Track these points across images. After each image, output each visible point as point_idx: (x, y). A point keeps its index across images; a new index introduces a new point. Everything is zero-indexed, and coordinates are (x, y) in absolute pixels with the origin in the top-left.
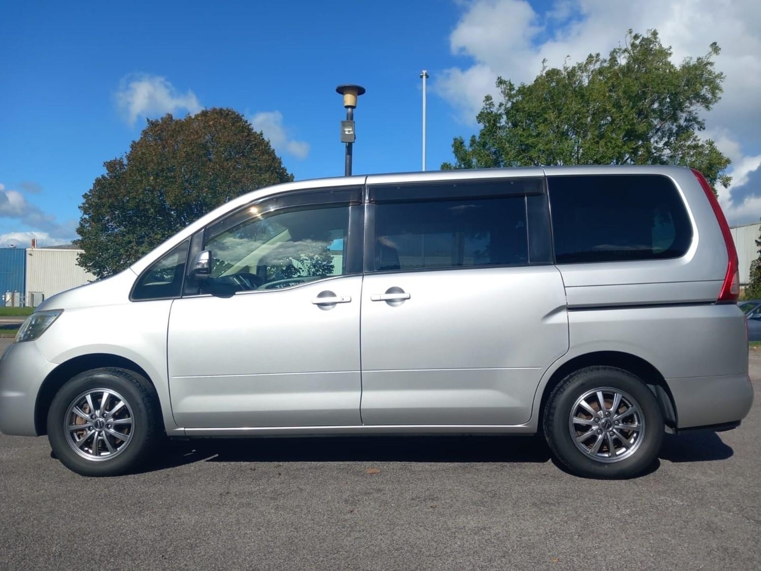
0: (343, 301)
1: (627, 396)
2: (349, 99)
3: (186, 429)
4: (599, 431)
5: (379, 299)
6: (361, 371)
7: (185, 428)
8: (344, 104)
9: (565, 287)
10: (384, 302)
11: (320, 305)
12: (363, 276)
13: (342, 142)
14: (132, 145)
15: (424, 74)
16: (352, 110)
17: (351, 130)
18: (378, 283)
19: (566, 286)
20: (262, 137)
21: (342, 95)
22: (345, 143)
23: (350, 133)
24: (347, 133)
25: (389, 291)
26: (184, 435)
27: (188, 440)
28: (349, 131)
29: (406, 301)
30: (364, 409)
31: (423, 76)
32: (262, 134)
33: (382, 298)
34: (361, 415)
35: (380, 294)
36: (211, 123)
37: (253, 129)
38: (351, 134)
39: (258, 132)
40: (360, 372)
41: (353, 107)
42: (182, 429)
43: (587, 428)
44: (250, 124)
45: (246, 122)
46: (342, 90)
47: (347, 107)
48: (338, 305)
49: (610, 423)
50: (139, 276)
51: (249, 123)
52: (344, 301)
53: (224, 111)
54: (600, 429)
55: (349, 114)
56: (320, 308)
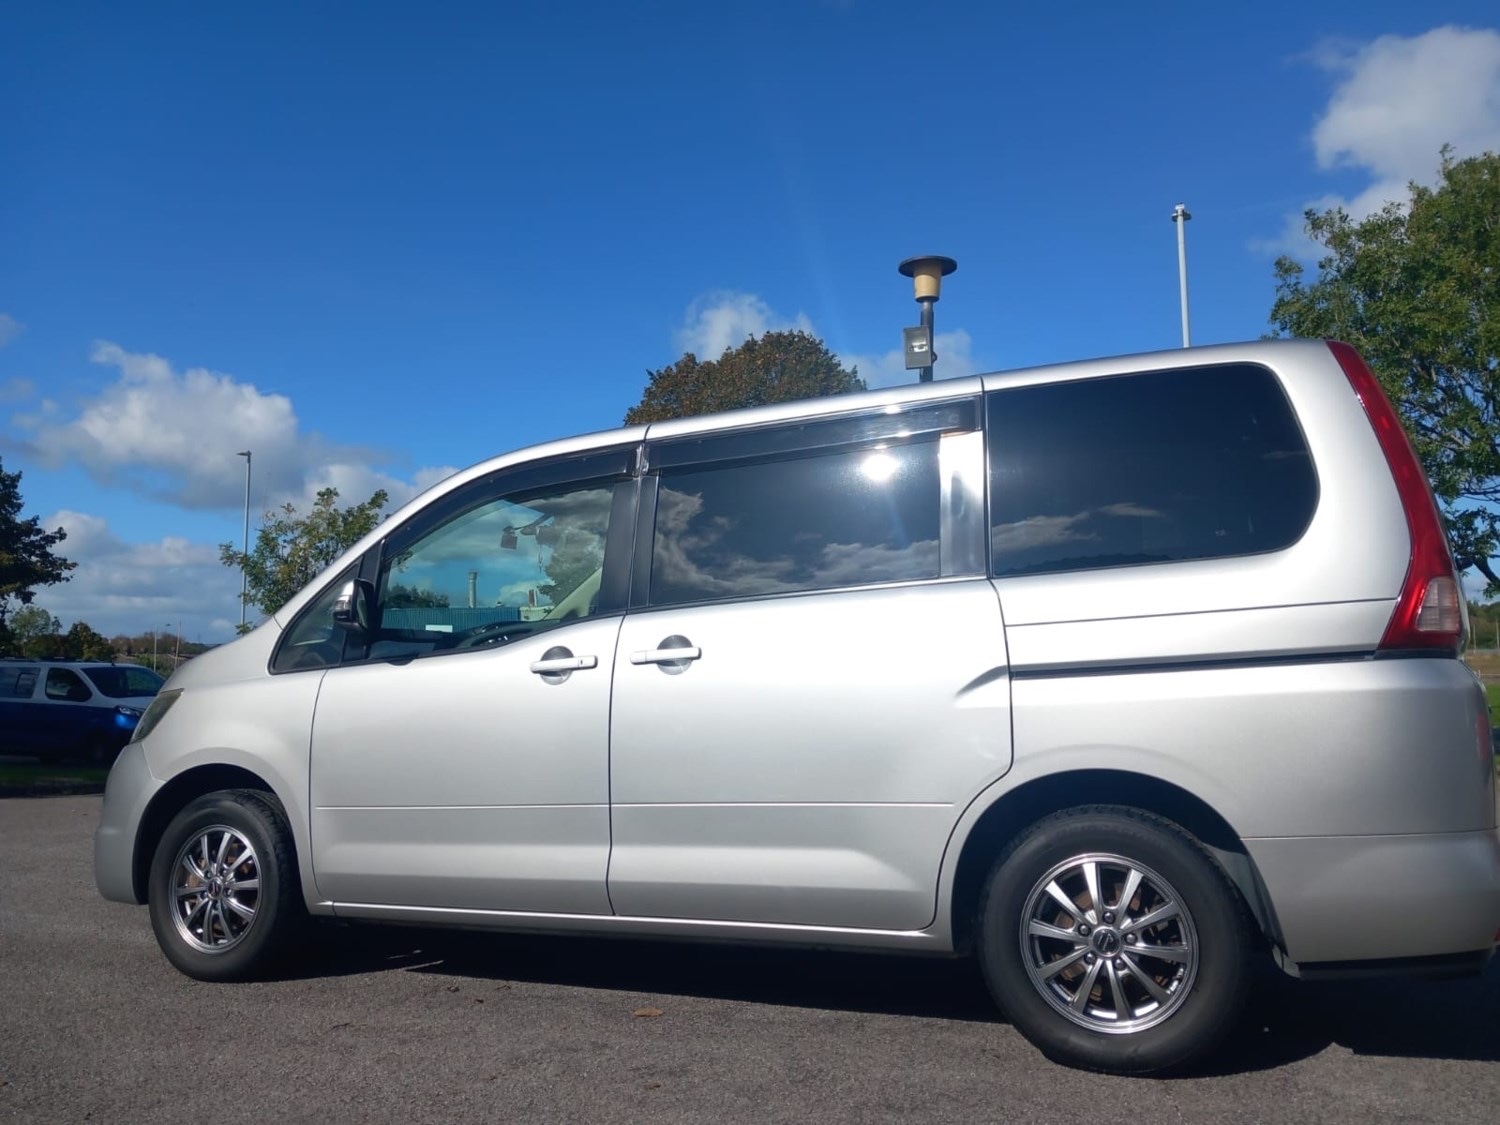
0: (581, 666)
1: (1153, 875)
2: (923, 284)
3: (336, 904)
4: (1090, 955)
5: (643, 660)
6: (610, 804)
7: (334, 902)
8: (914, 295)
9: (1005, 626)
10: (655, 666)
11: (545, 673)
12: (624, 616)
13: (908, 369)
14: (628, 415)
15: (1180, 212)
16: (932, 306)
17: (924, 343)
18: (646, 630)
19: (1006, 623)
20: (855, 377)
21: (911, 279)
22: (918, 370)
23: (924, 350)
24: (916, 350)
25: (665, 645)
26: (333, 914)
27: (346, 925)
28: (921, 347)
29: (694, 662)
30: (614, 883)
31: (1177, 217)
32: (856, 372)
33: (650, 658)
34: (609, 894)
35: (646, 651)
36: (759, 362)
37: (840, 365)
38: (926, 352)
39: (849, 370)
40: (608, 806)
41: (932, 299)
42: (330, 903)
43: (1065, 947)
44: (833, 357)
45: (826, 352)
46: (909, 269)
47: (921, 300)
48: (575, 673)
49: (1112, 939)
50: (284, 630)
51: (830, 355)
52: (583, 665)
53: (785, 337)
54: (1092, 952)
55: (925, 313)
56: (545, 680)
